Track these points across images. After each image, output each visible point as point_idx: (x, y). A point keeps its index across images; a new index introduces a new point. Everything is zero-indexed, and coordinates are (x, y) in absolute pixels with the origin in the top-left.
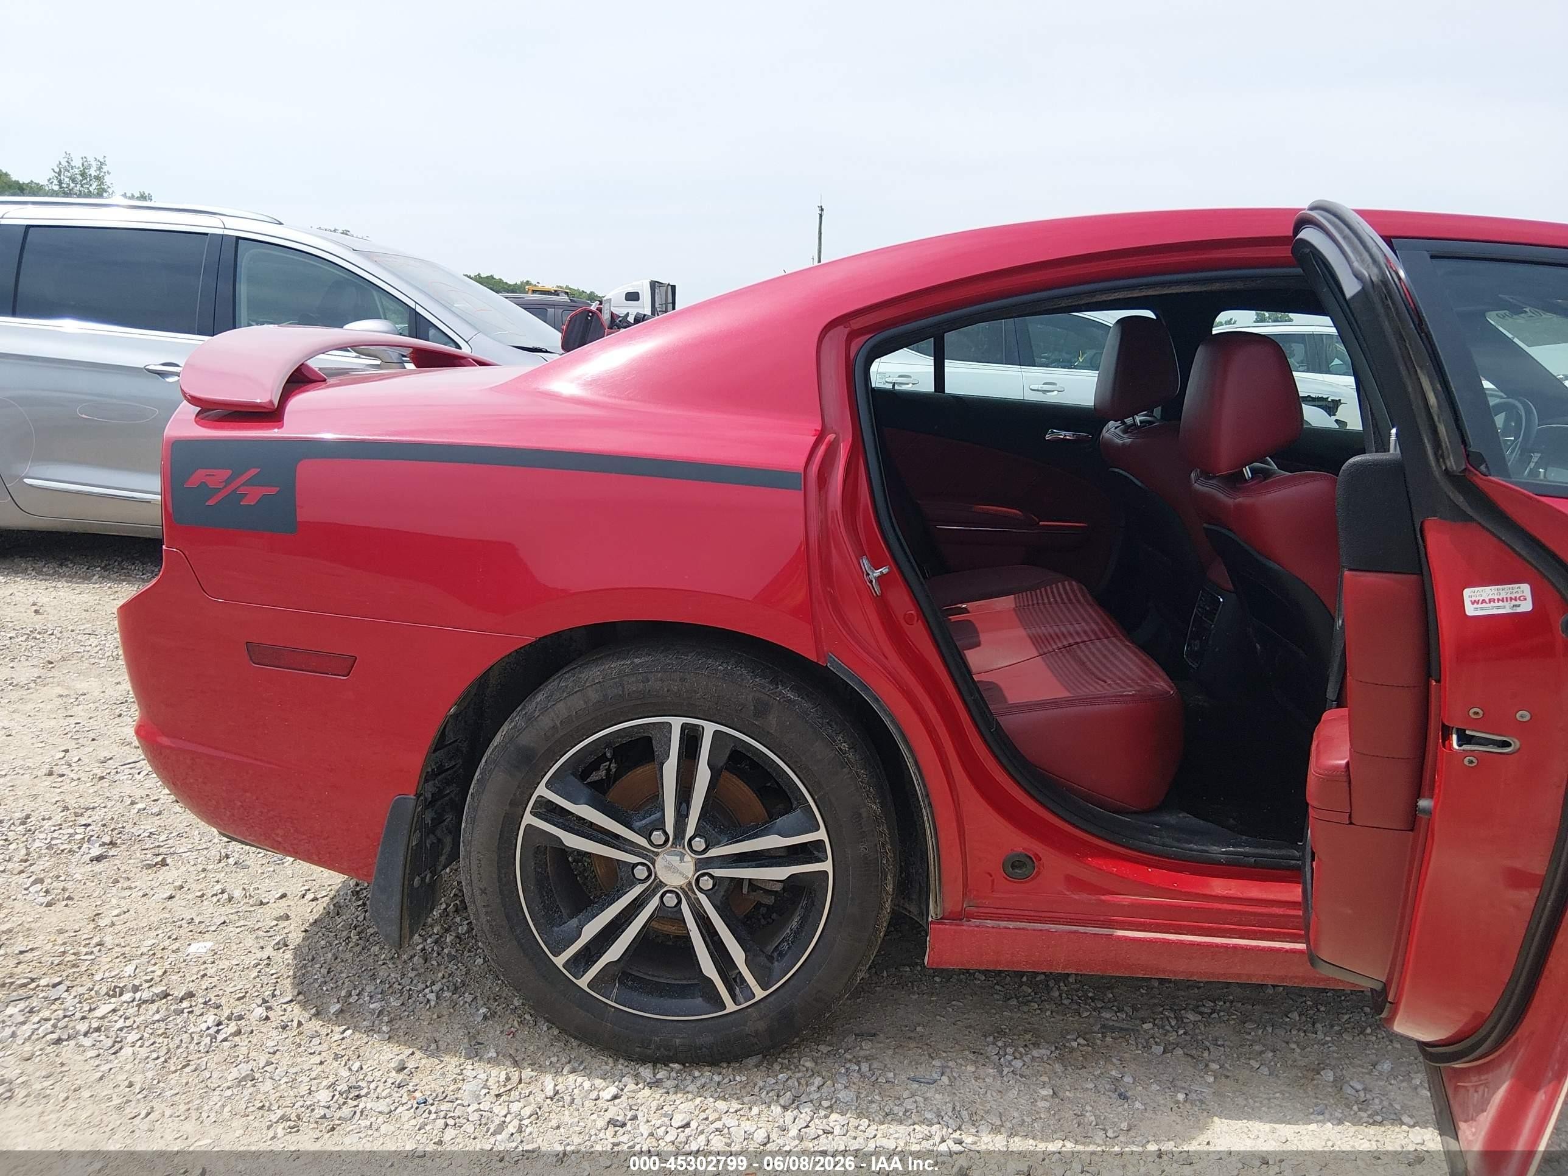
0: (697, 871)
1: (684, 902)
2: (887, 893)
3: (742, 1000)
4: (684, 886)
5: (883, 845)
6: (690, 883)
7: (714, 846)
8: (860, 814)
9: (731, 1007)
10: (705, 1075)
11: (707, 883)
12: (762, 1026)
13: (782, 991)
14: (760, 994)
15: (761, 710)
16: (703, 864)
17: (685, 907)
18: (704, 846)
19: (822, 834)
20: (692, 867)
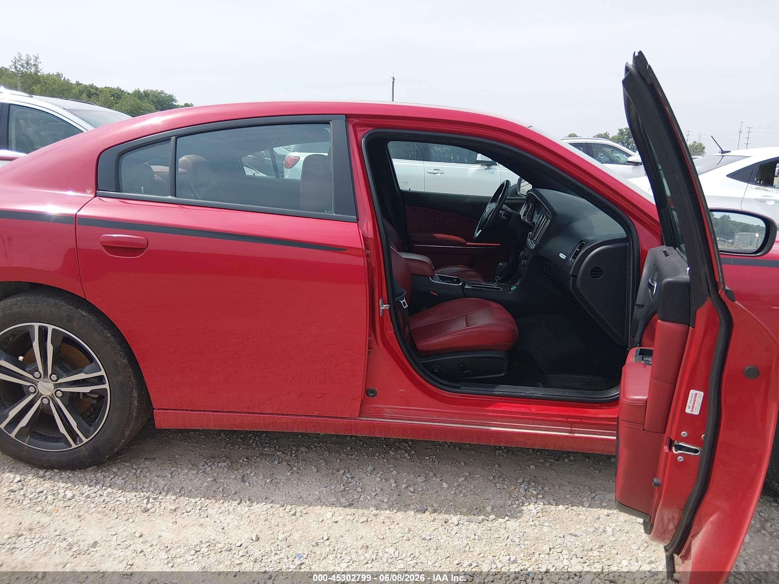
0: (55, 389)
1: (51, 402)
2: (134, 397)
3: (79, 443)
4: (51, 395)
5: (130, 377)
6: (52, 394)
7: (60, 378)
8: (117, 364)
9: (74, 446)
10: (68, 474)
11: (59, 394)
12: (86, 453)
13: (94, 439)
14: (85, 440)
15: (70, 319)
16: (56, 386)
17: (51, 404)
18: (56, 379)
19: (102, 373)
20: (53, 388)
